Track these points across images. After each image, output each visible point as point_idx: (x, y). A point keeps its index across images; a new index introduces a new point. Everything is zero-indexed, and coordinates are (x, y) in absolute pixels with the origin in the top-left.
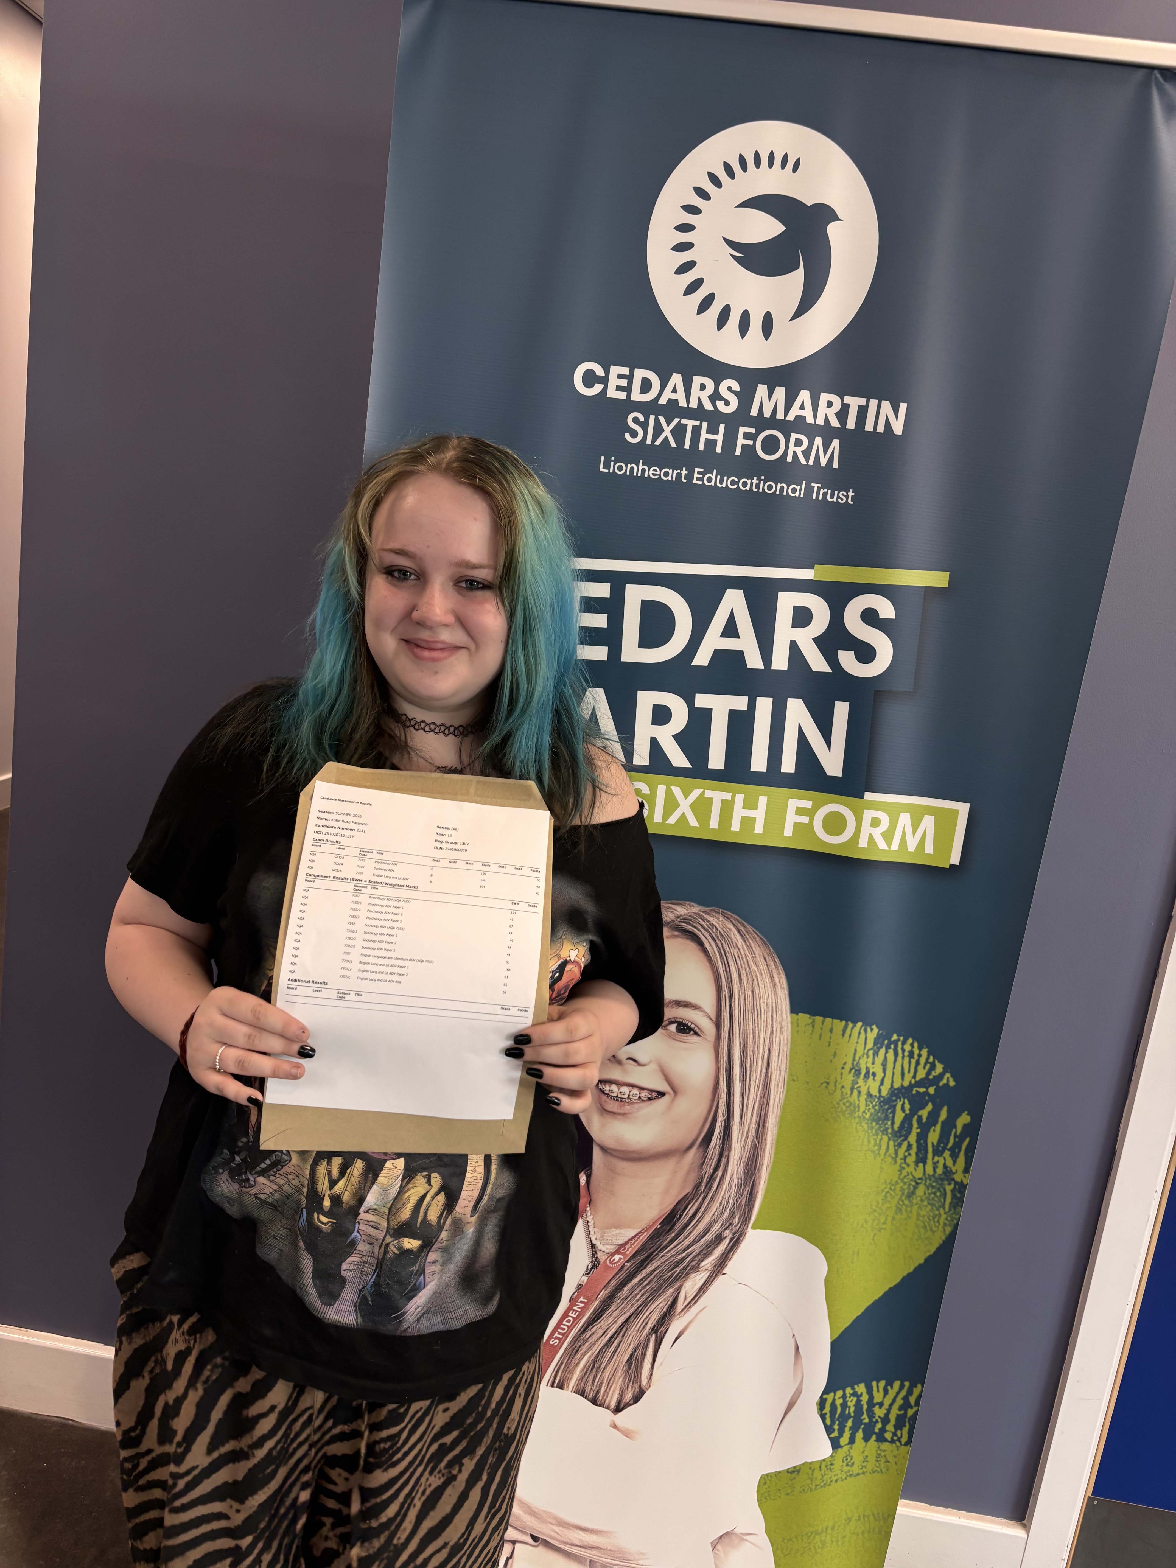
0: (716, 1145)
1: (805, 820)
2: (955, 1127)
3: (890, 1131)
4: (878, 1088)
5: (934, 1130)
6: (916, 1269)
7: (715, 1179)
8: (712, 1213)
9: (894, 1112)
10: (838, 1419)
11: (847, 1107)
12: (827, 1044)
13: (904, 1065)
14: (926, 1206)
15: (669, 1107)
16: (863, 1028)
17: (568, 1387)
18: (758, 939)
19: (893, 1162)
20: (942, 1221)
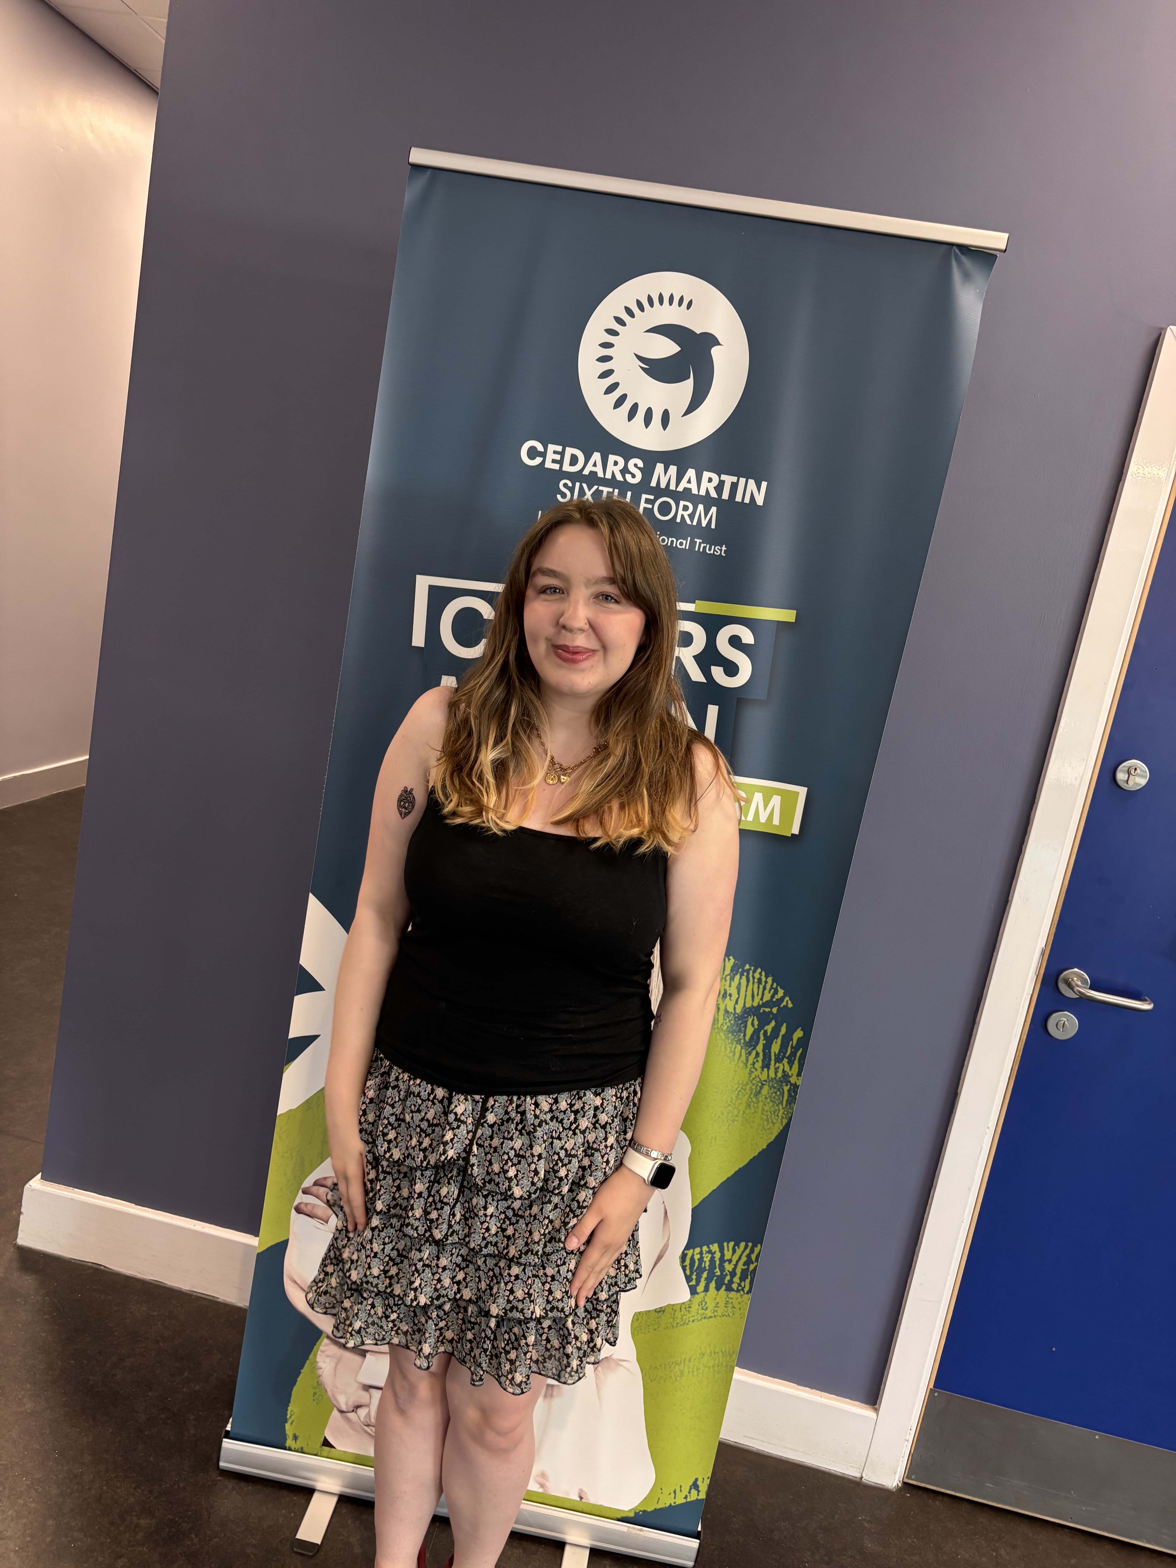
2: (792, 1040)
3: (742, 1041)
4: (733, 1005)
5: (776, 1042)
6: (760, 1153)
9: (745, 1027)
10: (696, 1271)
13: (754, 989)
14: (769, 1103)
19: (745, 1067)
20: (780, 1115)
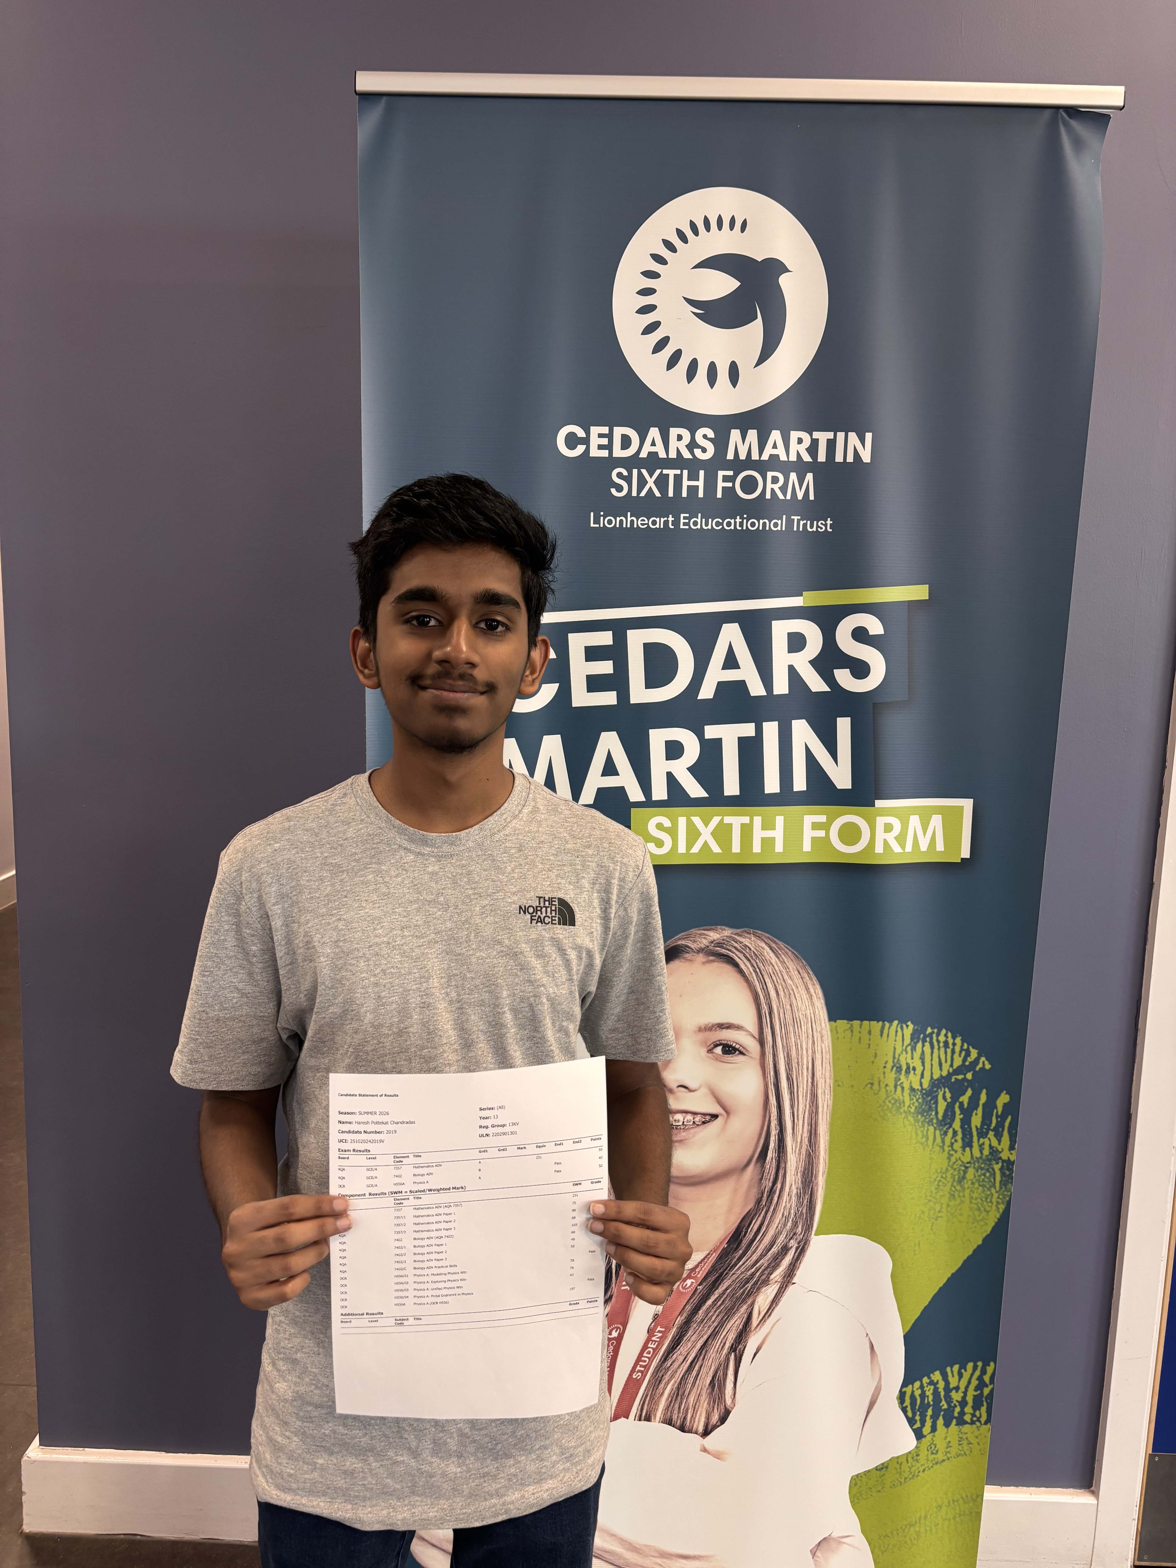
0: (772, 1159)
1: (821, 833)
2: (996, 1107)
3: (935, 1121)
4: (919, 1081)
5: (976, 1114)
6: (975, 1251)
7: (775, 1191)
8: (776, 1225)
9: (936, 1103)
10: (918, 1410)
11: (893, 1104)
12: (867, 1046)
13: (941, 1056)
14: (978, 1189)
15: (724, 1128)
16: (899, 1026)
17: (655, 1419)
18: (790, 953)
19: (942, 1151)
20: (994, 1200)
